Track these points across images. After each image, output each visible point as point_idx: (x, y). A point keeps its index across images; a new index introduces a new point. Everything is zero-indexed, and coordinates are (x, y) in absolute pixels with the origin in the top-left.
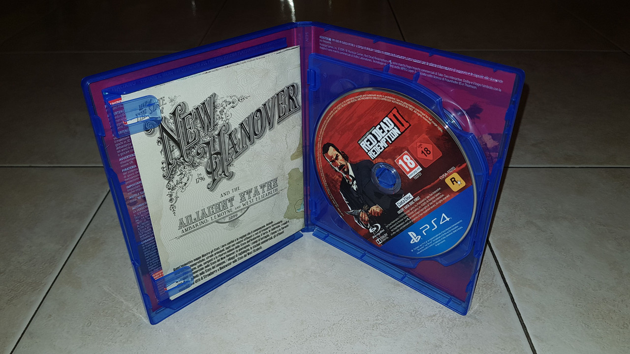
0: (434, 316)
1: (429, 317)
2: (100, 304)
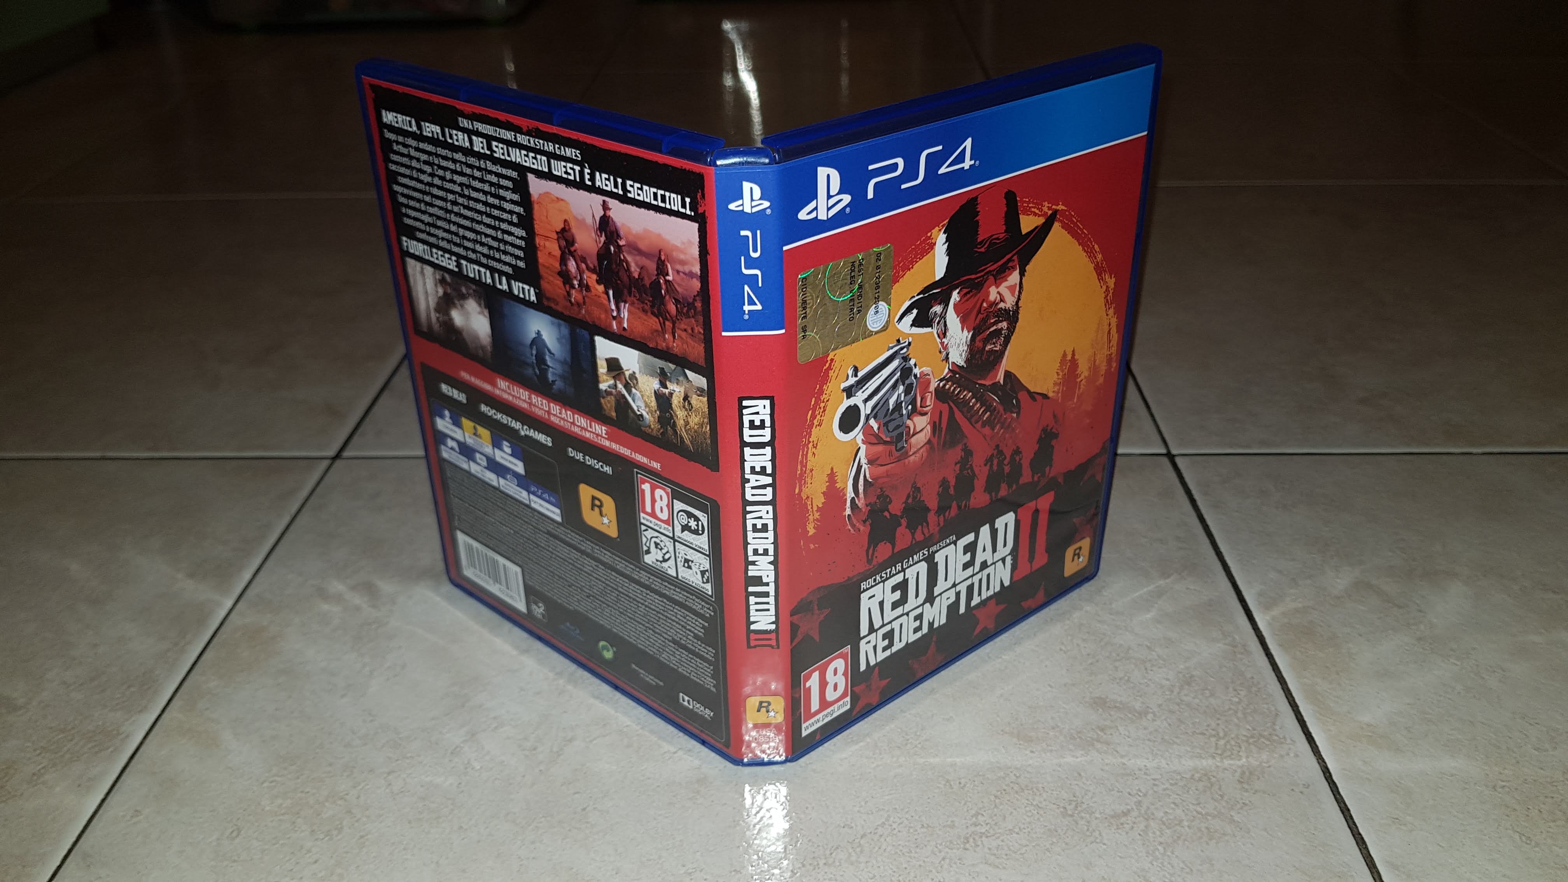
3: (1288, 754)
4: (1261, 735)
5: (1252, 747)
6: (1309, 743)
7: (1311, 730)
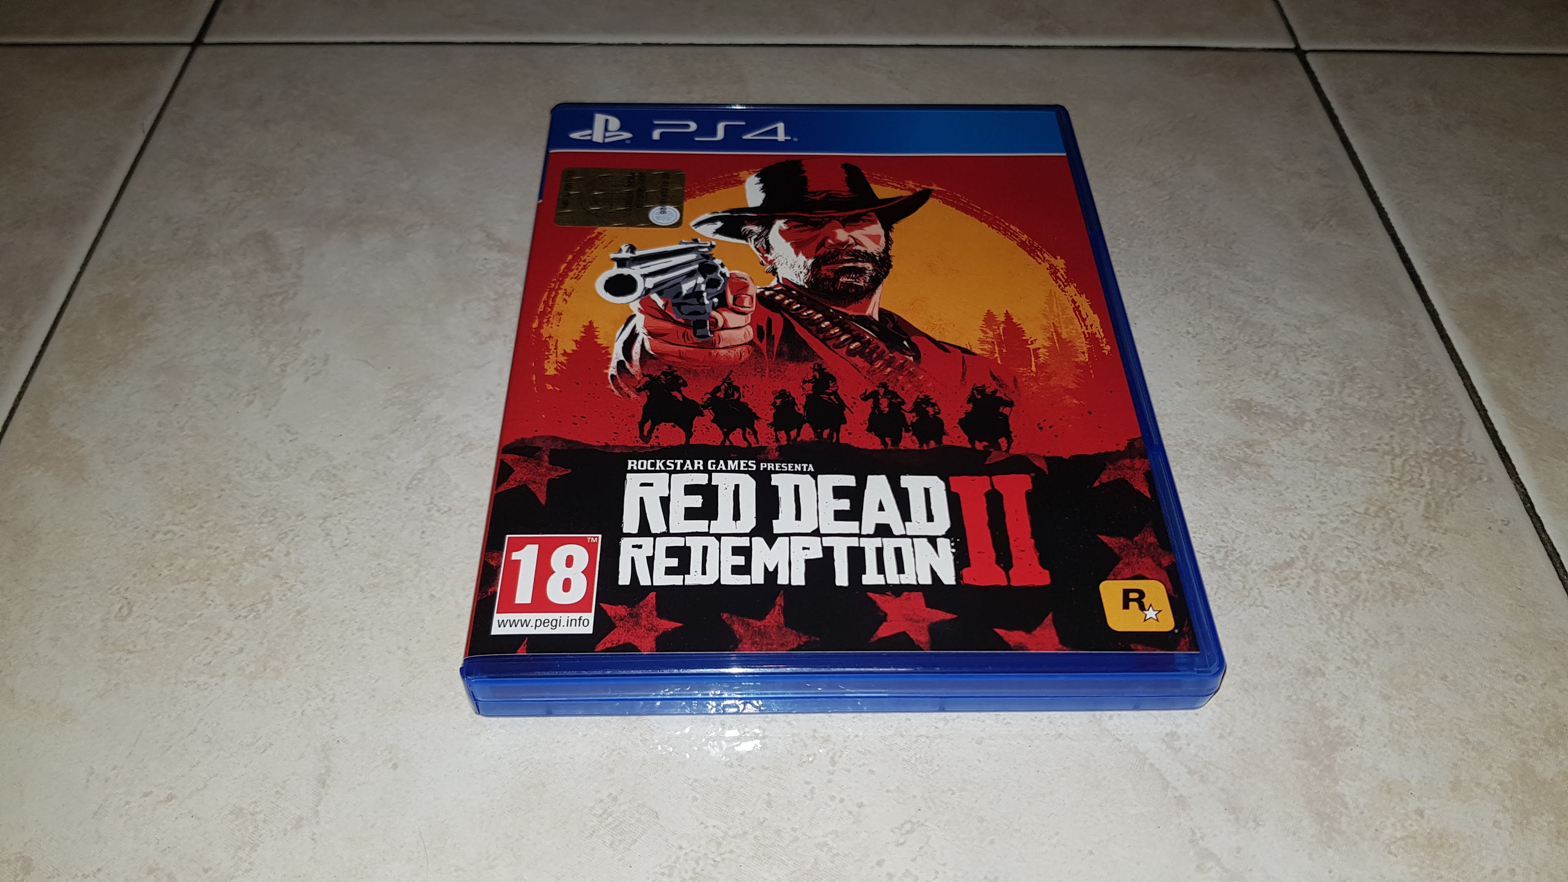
0: (1289, 564)
1: (1274, 569)
2: (159, 536)
3: (1480, 478)
4: (1446, 452)
5: (1436, 467)
6: (1503, 461)
7: (1504, 444)
